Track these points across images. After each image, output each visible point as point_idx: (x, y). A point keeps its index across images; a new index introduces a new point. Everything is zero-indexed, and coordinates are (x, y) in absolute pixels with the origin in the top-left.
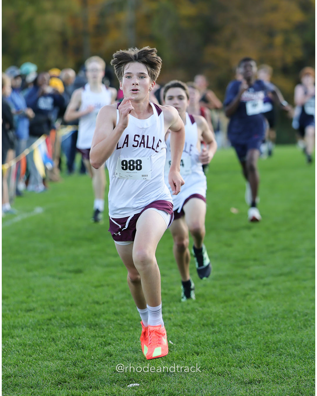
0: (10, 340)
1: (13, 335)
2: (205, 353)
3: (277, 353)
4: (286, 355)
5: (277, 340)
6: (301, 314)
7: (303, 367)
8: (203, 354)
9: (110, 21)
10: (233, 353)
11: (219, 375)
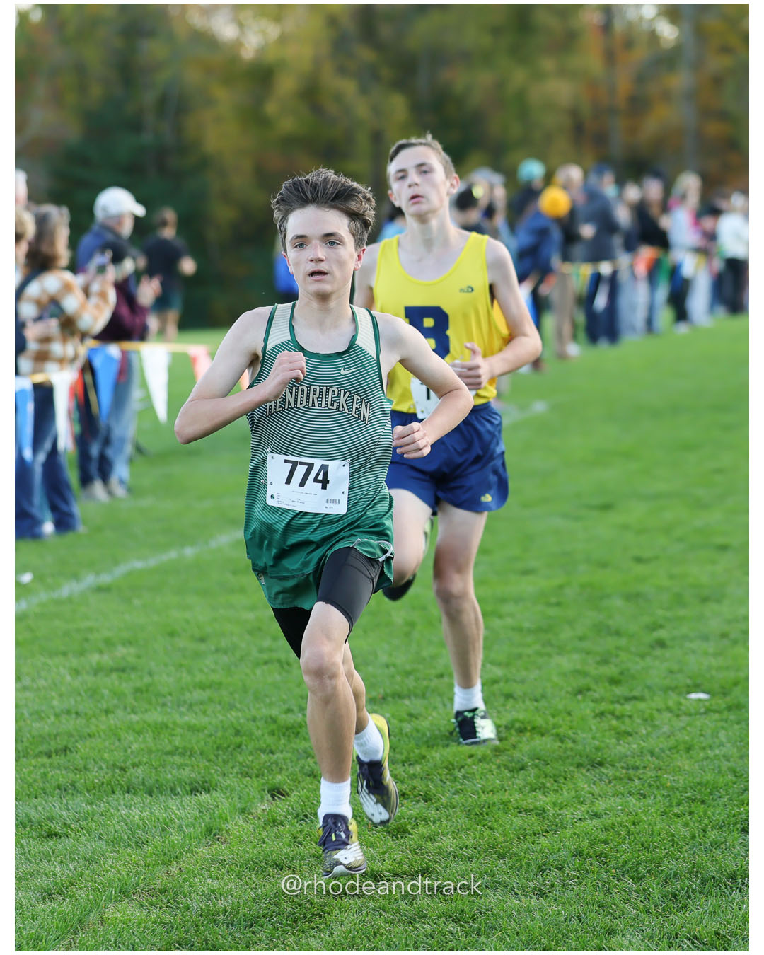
9: (653, 87)
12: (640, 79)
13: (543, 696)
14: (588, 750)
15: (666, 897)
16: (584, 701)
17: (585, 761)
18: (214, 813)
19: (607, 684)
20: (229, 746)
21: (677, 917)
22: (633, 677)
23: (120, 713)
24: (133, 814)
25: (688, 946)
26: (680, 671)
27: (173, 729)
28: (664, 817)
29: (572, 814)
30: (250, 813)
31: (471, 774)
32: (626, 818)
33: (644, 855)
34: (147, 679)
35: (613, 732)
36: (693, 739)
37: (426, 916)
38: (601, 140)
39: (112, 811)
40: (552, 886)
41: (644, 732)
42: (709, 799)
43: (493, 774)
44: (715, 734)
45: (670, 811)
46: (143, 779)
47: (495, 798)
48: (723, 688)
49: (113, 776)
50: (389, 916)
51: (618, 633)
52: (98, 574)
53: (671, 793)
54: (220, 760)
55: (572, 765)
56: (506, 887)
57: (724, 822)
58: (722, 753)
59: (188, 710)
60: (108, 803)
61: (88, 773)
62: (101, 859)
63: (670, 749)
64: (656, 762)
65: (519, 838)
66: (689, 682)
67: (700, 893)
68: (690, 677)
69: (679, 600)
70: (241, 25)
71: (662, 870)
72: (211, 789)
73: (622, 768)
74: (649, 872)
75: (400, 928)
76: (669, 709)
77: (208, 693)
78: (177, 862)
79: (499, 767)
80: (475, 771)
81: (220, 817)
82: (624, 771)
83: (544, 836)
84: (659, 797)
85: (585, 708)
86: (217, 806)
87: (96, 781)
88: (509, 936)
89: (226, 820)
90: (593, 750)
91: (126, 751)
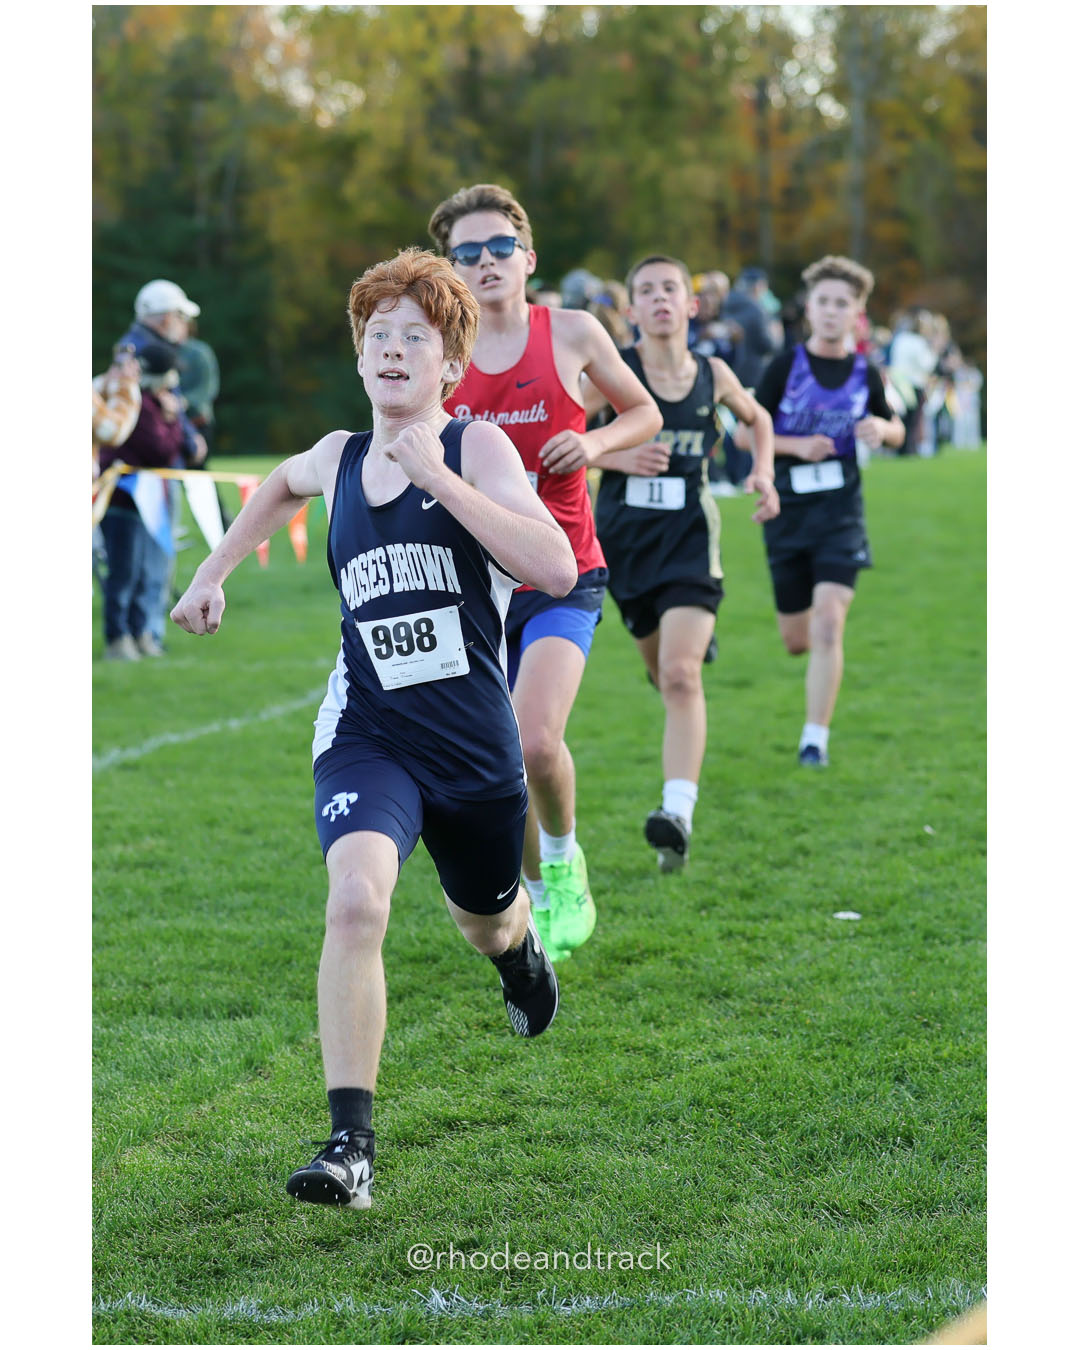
12: (798, 168)
13: (660, 911)
14: (712, 977)
15: (801, 1157)
16: (709, 918)
17: (706, 990)
18: (256, 1041)
19: (737, 899)
20: (276, 961)
21: (813, 1182)
22: (769, 891)
23: (145, 918)
24: (158, 1040)
25: (826, 1217)
26: (826, 885)
27: (209, 939)
28: (802, 1061)
29: (691, 1054)
30: (300, 1043)
31: (568, 1002)
32: (756, 1061)
33: (776, 1106)
34: (179, 878)
35: (742, 957)
36: (839, 967)
37: (509, 1173)
38: (749, 239)
39: (133, 1035)
40: (663, 1141)
41: (781, 957)
42: (856, 1041)
43: (596, 1004)
44: (866, 963)
45: (809, 1054)
46: (171, 998)
47: (598, 1033)
48: (877, 907)
49: (135, 994)
50: (465, 1171)
51: (752, 837)
52: (123, 748)
53: (811, 1032)
54: (265, 978)
55: (692, 994)
56: (607, 1140)
57: (873, 1069)
58: (874, 985)
59: (228, 916)
60: (128, 1026)
61: (104, 989)
62: (118, 1094)
63: (811, 979)
64: (794, 994)
65: (624, 1082)
66: (836, 898)
67: (842, 1154)
68: (838, 893)
69: (827, 797)
70: (318, 88)
71: (798, 1125)
72: (253, 1012)
73: (753, 1000)
74: (782, 1127)
75: (479, 1186)
76: (811, 931)
77: (252, 897)
78: (210, 1100)
79: (603, 996)
80: (574, 999)
81: (263, 1047)
82: (755, 1004)
83: (655, 1080)
84: (796, 1037)
85: (710, 927)
86: (260, 1034)
87: (114, 999)
88: (609, 1200)
89: (271, 1050)
90: (719, 978)
91: (151, 963)
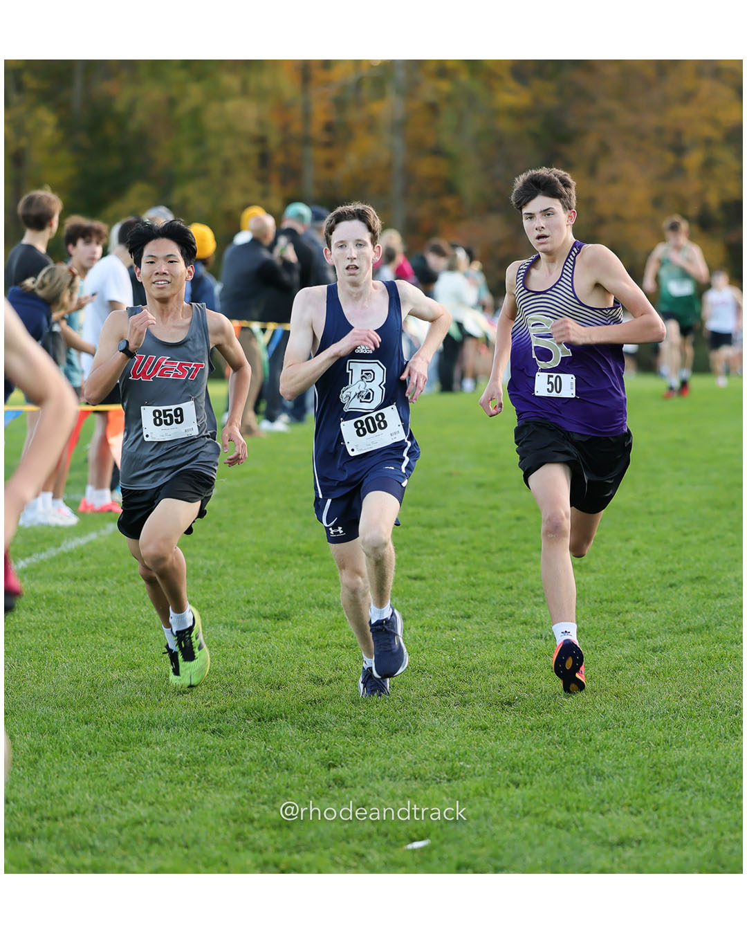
0: (143, 749)
1: (149, 739)
2: (531, 783)
3: (676, 786)
4: (694, 789)
5: (676, 760)
6: (727, 709)
7: (728, 815)
8: (528, 786)
9: (354, 116)
10: (588, 784)
11: (558, 826)
